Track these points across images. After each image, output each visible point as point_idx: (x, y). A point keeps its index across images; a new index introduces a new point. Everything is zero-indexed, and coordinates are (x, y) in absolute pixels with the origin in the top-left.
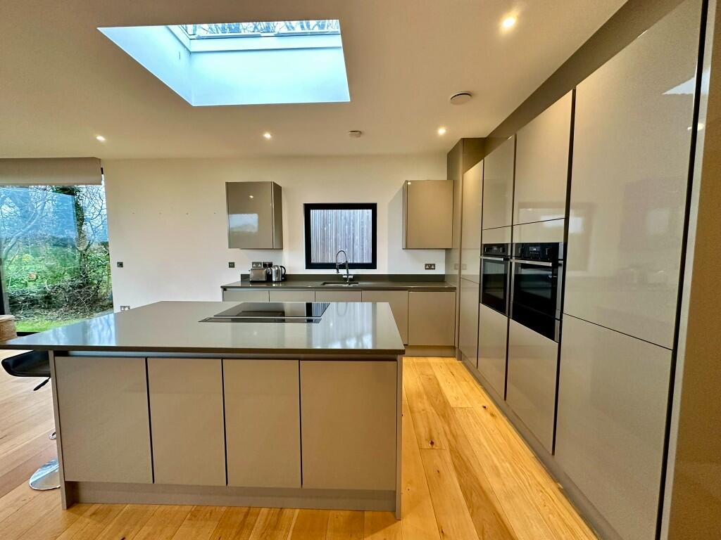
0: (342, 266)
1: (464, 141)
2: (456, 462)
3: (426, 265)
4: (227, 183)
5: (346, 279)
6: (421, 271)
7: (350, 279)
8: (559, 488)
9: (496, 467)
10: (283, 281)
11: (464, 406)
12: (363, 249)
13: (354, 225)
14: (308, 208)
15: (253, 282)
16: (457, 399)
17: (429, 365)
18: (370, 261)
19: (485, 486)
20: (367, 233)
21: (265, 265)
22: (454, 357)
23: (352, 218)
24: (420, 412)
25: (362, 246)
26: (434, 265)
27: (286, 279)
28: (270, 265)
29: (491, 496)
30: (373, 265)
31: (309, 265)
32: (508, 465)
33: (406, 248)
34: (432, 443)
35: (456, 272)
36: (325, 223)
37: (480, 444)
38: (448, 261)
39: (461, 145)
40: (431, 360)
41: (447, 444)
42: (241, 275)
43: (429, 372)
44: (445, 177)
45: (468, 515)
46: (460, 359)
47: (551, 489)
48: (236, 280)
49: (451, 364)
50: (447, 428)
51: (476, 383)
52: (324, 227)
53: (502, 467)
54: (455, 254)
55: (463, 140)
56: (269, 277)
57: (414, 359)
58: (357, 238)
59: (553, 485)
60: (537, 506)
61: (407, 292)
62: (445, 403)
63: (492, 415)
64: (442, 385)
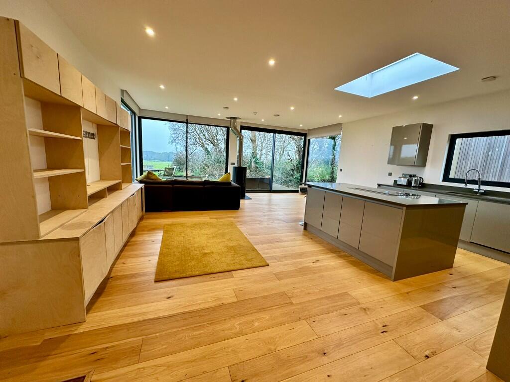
4: (393, 127)
5: (477, 193)
7: (481, 193)
10: (419, 187)
14: (454, 137)
15: (398, 185)
21: (410, 176)
27: (422, 186)
28: (413, 176)
31: (446, 178)
42: (394, 181)
56: (410, 183)
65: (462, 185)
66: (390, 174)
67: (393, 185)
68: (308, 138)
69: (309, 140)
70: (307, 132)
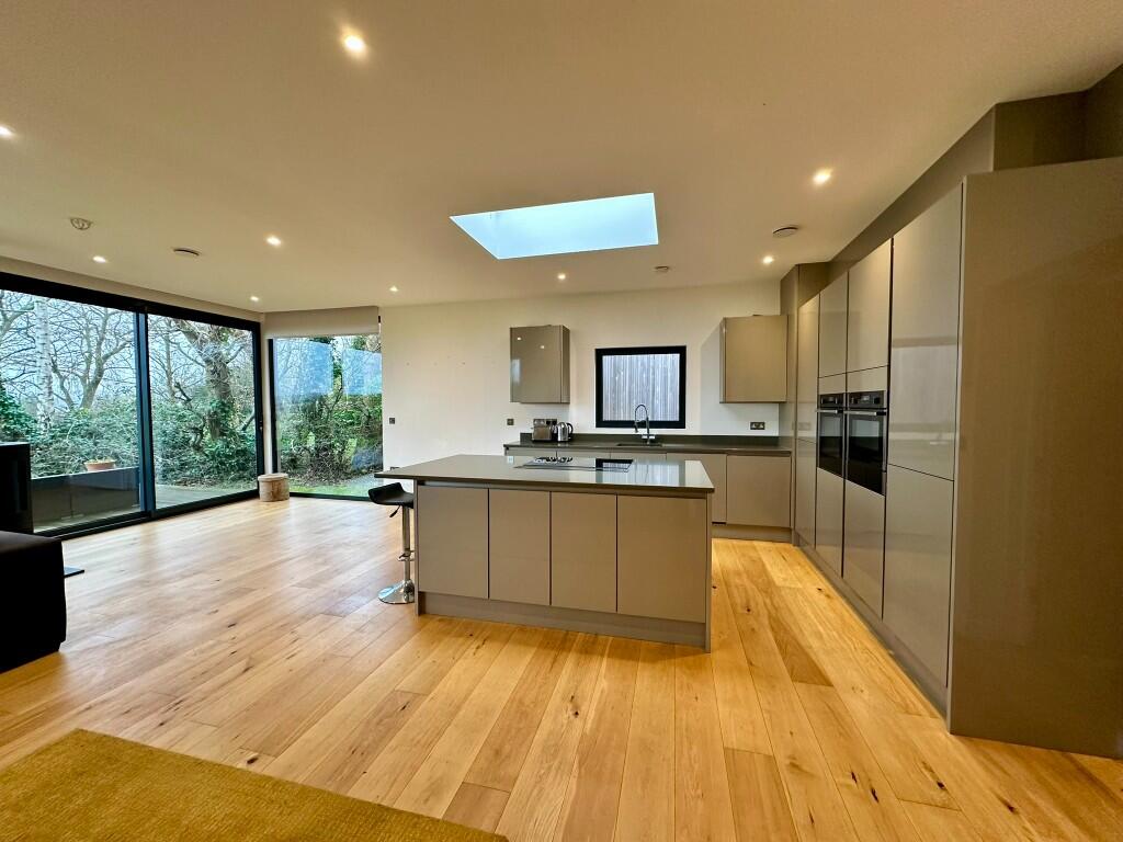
0: (642, 425)
1: (801, 268)
2: (774, 625)
3: (752, 424)
4: (511, 329)
5: (646, 440)
6: (745, 431)
7: (652, 441)
8: (890, 655)
9: (819, 632)
10: (570, 441)
11: (793, 586)
12: (666, 405)
13: (654, 374)
14: (600, 353)
15: (535, 441)
16: (785, 580)
17: (754, 548)
18: (676, 418)
19: (803, 644)
20: (672, 382)
21: (548, 423)
22: (789, 542)
23: (651, 364)
24: (736, 586)
25: (665, 400)
26: (763, 424)
27: (574, 439)
28: (555, 422)
29: (808, 650)
30: (681, 424)
31: (600, 423)
32: (835, 633)
33: (725, 402)
34: (749, 610)
35: (791, 434)
36: (616, 371)
37: (805, 616)
38: (782, 419)
39: (796, 273)
40: (755, 543)
41: (766, 612)
42: (522, 434)
43: (753, 554)
44: (778, 312)
45: (779, 658)
46: (797, 544)
47: (880, 654)
48: (516, 440)
49: (785, 550)
50: (768, 601)
51: (813, 567)
52: (615, 376)
53: (828, 635)
54: (790, 409)
55: (799, 266)
56: (555, 436)
57: (735, 542)
58: (658, 389)
59: (882, 651)
60: (857, 662)
61: (725, 455)
62: (770, 583)
63: (828, 596)
64: (768, 567)
65: (631, 431)
66: (511, 422)
67: (519, 444)
68: (266, 337)
69: (271, 342)
70: (261, 320)
